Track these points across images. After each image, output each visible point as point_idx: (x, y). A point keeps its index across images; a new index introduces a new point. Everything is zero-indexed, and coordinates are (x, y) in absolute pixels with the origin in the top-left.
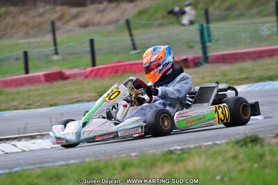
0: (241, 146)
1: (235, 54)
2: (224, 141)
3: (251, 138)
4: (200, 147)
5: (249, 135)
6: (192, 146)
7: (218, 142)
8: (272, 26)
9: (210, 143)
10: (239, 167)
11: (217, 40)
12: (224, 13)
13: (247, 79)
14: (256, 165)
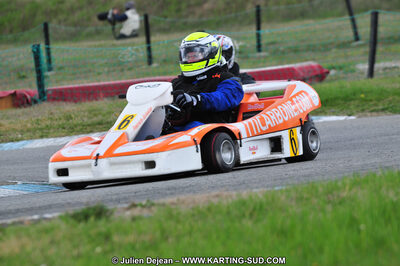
0: (80, 221)
1: (83, 88)
2: (56, 214)
3: (94, 209)
4: (21, 223)
5: (92, 205)
6: (9, 221)
7: (48, 216)
8: (137, 50)
9: (36, 217)
10: (75, 252)
11: (60, 68)
12: (73, 29)
13: (100, 124)
14: (99, 250)
